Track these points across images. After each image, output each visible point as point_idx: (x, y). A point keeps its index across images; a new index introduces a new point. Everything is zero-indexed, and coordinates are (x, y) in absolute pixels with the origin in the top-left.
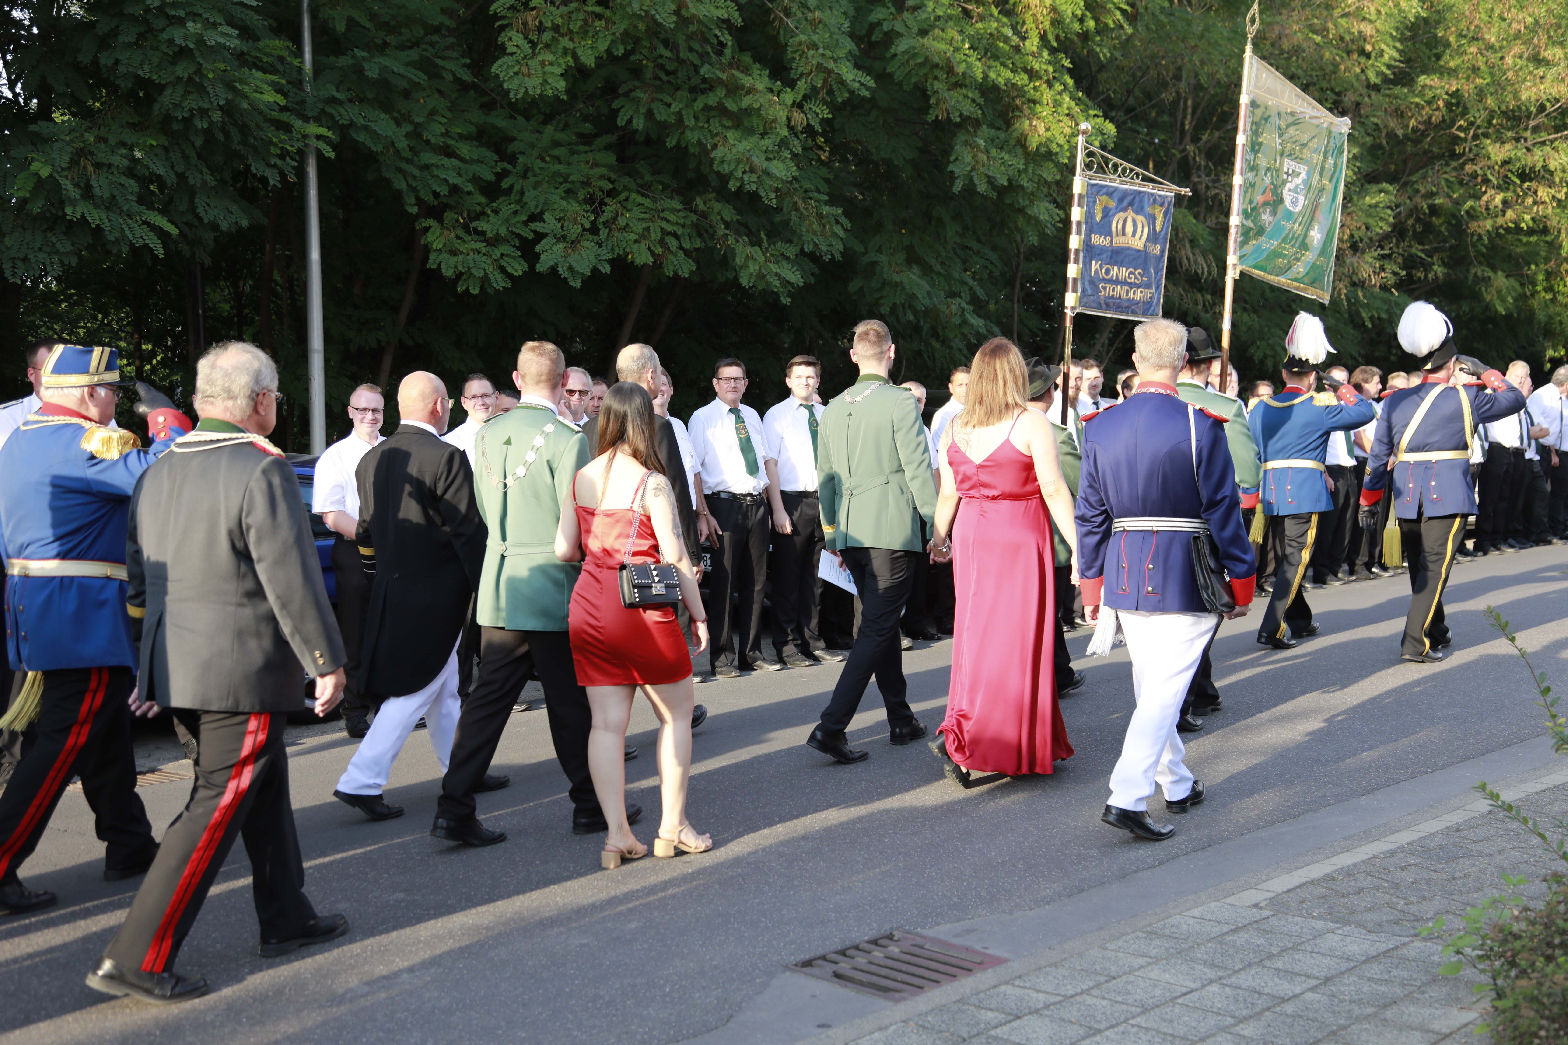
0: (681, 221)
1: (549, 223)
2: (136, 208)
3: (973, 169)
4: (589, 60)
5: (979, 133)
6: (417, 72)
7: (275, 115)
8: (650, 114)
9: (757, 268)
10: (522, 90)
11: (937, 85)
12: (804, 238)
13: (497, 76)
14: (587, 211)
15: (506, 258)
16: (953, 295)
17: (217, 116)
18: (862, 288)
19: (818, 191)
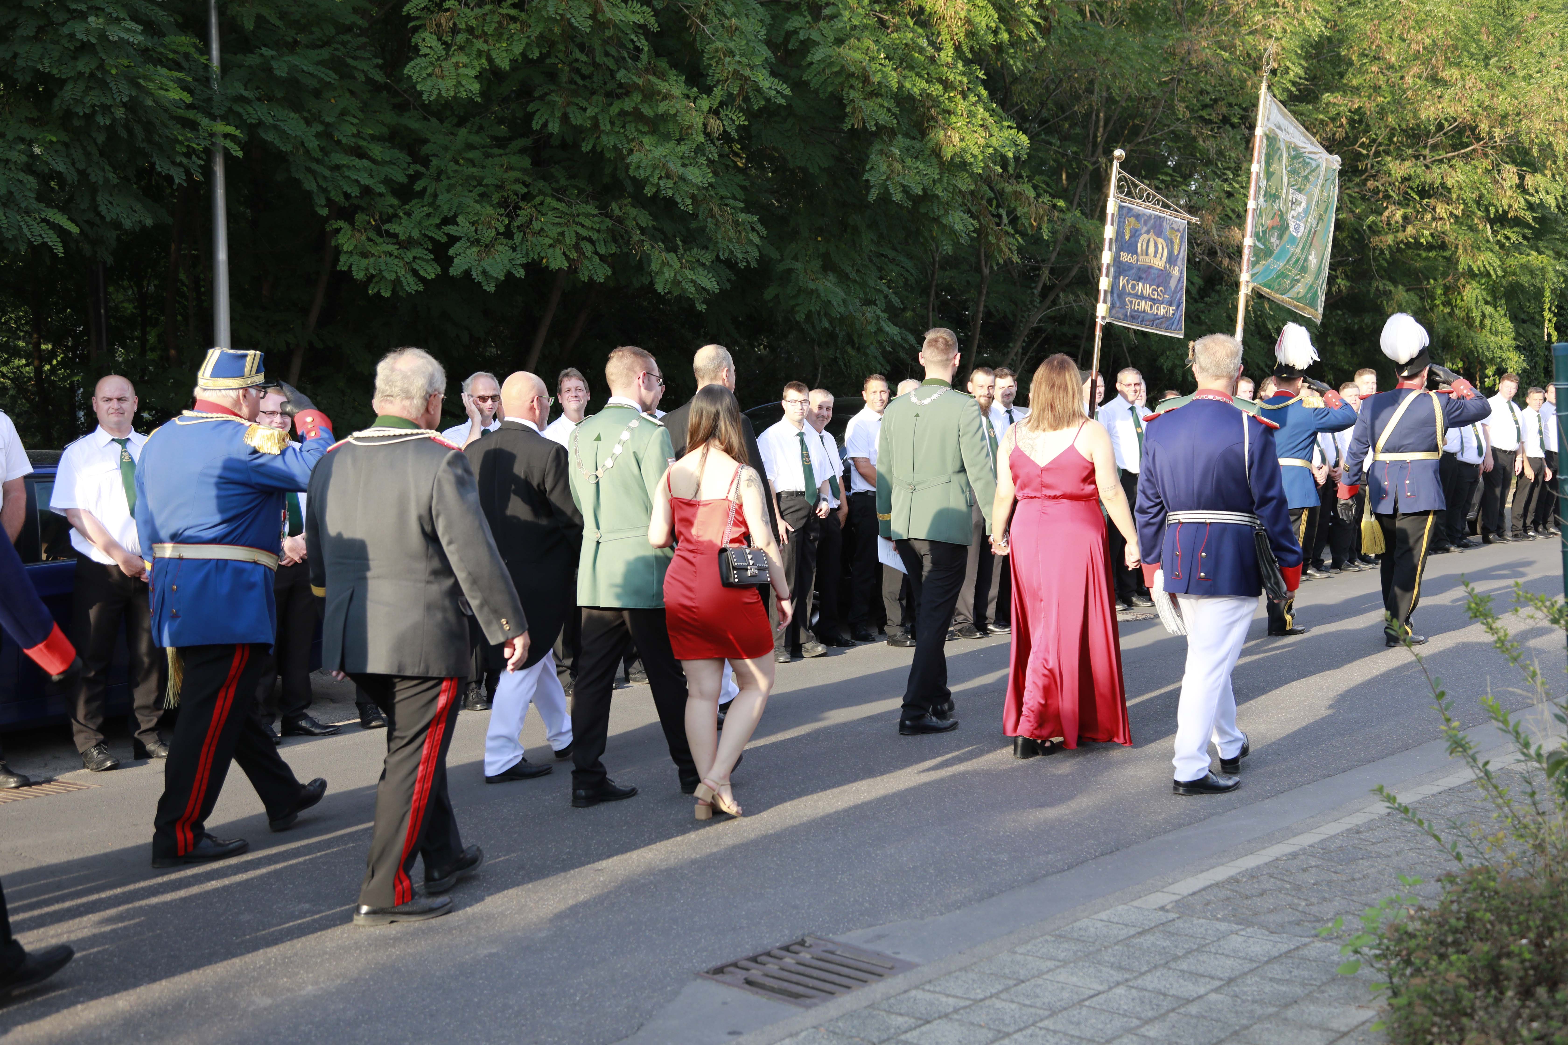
0: (597, 226)
1: (463, 227)
2: (35, 205)
3: (888, 178)
4: (503, 63)
5: (894, 142)
6: (327, 71)
7: (181, 112)
8: (565, 118)
9: (673, 274)
10: (436, 92)
11: (853, 94)
12: (720, 245)
13: (410, 77)
14: (501, 215)
15: (418, 261)
16: (868, 302)
17: (120, 113)
18: (777, 296)
19: (735, 198)
